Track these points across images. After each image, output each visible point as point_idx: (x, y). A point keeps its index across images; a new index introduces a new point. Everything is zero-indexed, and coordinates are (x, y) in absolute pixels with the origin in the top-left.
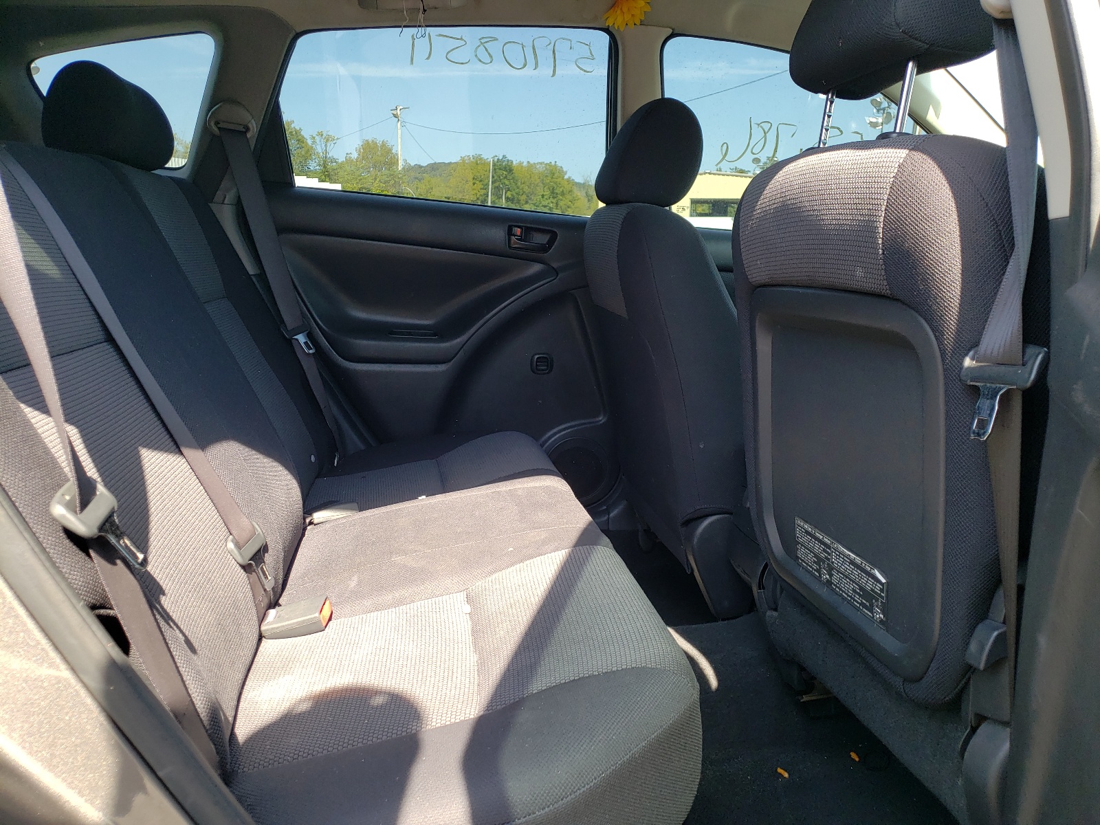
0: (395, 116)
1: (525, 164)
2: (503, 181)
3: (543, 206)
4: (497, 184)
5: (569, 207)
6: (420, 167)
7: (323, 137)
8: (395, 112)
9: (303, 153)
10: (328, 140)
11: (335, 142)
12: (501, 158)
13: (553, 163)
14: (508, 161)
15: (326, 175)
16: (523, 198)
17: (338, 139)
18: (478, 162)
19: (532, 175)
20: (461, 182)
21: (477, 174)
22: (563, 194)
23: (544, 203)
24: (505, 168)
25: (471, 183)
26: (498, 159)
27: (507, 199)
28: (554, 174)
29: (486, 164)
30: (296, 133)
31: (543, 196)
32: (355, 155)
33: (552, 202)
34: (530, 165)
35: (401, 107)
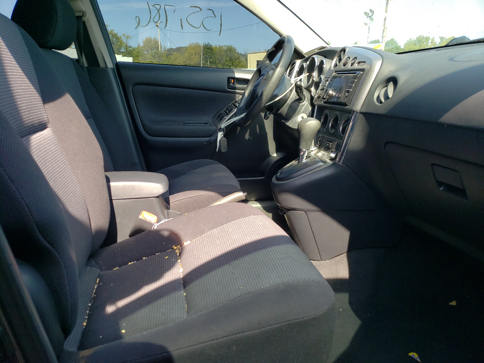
0: (157, 26)
1: (218, 46)
2: (208, 54)
3: (226, 65)
4: (205, 56)
5: (238, 65)
6: (173, 49)
7: (125, 36)
8: (156, 24)
9: (119, 44)
10: (127, 38)
11: (130, 38)
12: (207, 44)
13: (231, 46)
14: (210, 45)
15: (128, 53)
16: (217, 61)
17: (132, 37)
18: (197, 46)
19: (221, 52)
20: (189, 55)
21: (197, 51)
22: (235, 59)
23: (227, 64)
24: (209, 48)
25: (194, 56)
26: (206, 45)
27: (210, 62)
28: (231, 50)
29: (200, 47)
30: (115, 35)
31: (226, 60)
32: (142, 44)
33: (230, 63)
34: (220, 47)
35: (159, 22)
